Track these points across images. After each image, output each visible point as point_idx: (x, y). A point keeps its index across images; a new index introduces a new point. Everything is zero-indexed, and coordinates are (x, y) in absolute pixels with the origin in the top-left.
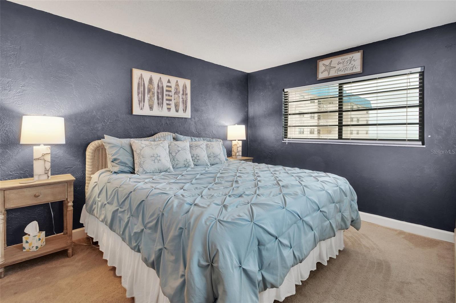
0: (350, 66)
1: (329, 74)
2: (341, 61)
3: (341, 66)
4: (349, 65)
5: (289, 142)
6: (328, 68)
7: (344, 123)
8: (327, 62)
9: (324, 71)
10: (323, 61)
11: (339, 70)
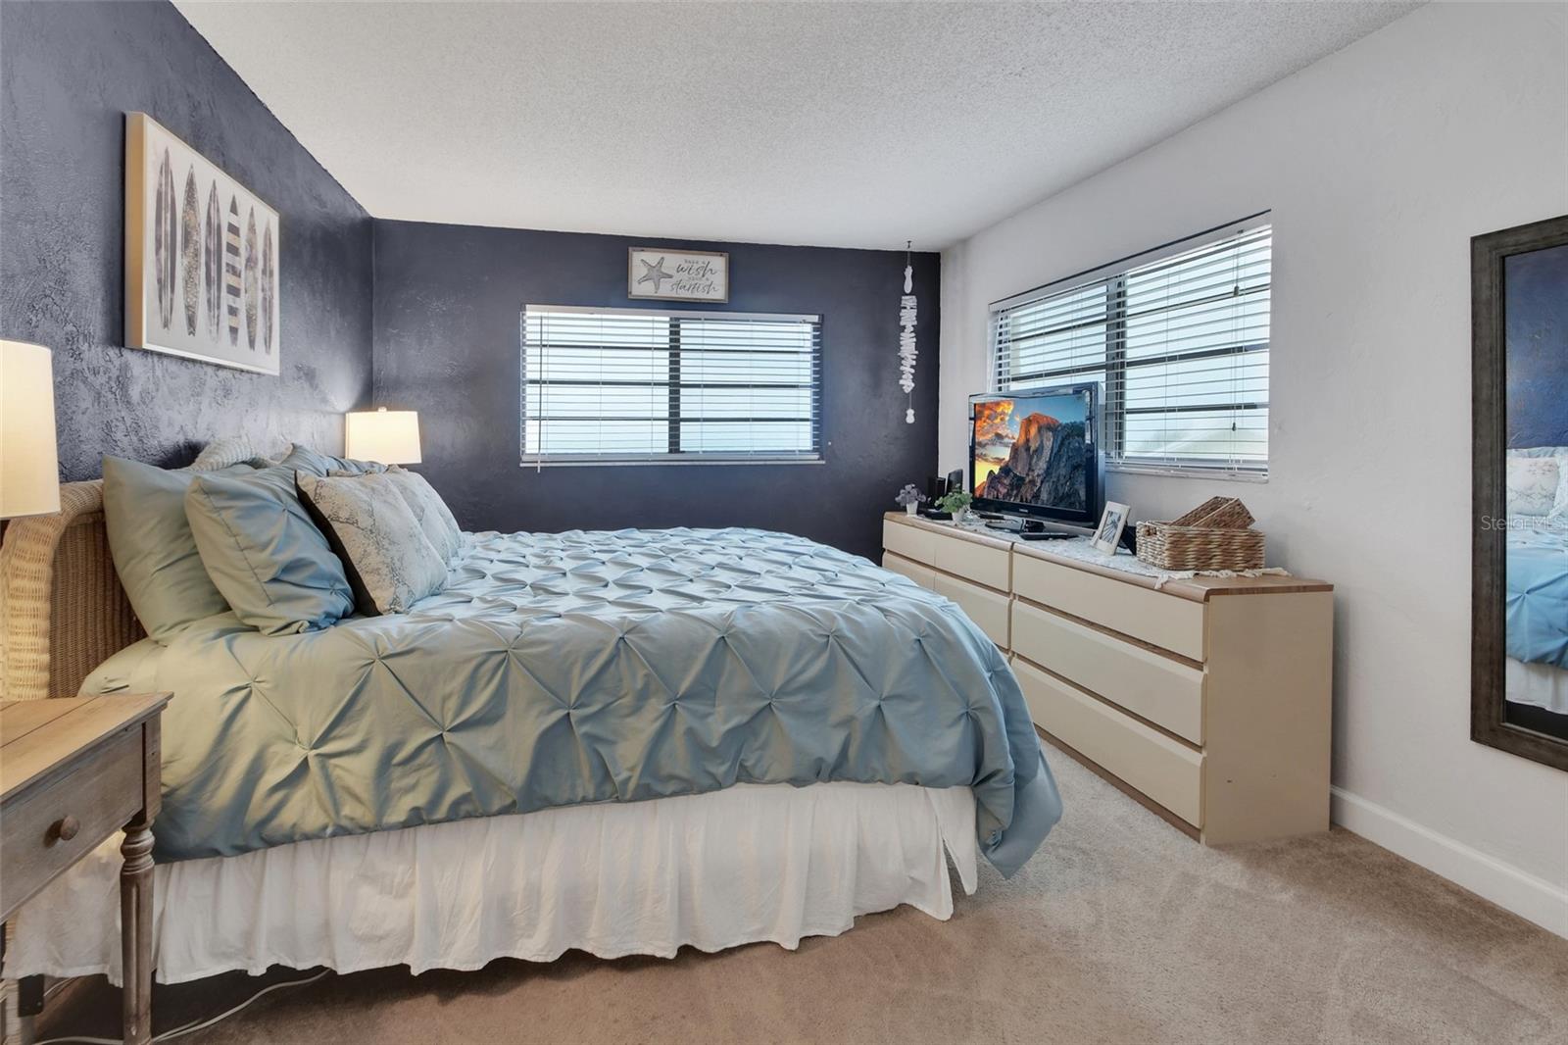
0: (703, 281)
1: (657, 287)
2: (685, 266)
3: (684, 275)
4: (700, 279)
5: (543, 465)
6: (655, 274)
7: (683, 415)
8: (652, 257)
9: (646, 278)
10: (642, 253)
11: (679, 285)
